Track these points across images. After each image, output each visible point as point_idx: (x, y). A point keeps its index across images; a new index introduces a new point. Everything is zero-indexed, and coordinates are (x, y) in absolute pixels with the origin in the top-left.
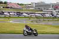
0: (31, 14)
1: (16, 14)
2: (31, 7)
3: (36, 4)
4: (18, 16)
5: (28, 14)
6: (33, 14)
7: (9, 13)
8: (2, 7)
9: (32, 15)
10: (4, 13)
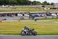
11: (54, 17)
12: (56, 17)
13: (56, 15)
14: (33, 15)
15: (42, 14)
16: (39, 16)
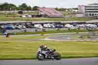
0: (78, 25)
1: (54, 27)
2: (78, 13)
3: (86, 7)
4: (57, 29)
5: (74, 26)
6: (83, 25)
7: (42, 24)
8: (31, 16)
9: (81, 26)
10: (33, 25)
11: (39, 30)
12: (41, 30)
13: (41, 27)
14: (2, 27)
15: (17, 25)
16: (14, 28)
